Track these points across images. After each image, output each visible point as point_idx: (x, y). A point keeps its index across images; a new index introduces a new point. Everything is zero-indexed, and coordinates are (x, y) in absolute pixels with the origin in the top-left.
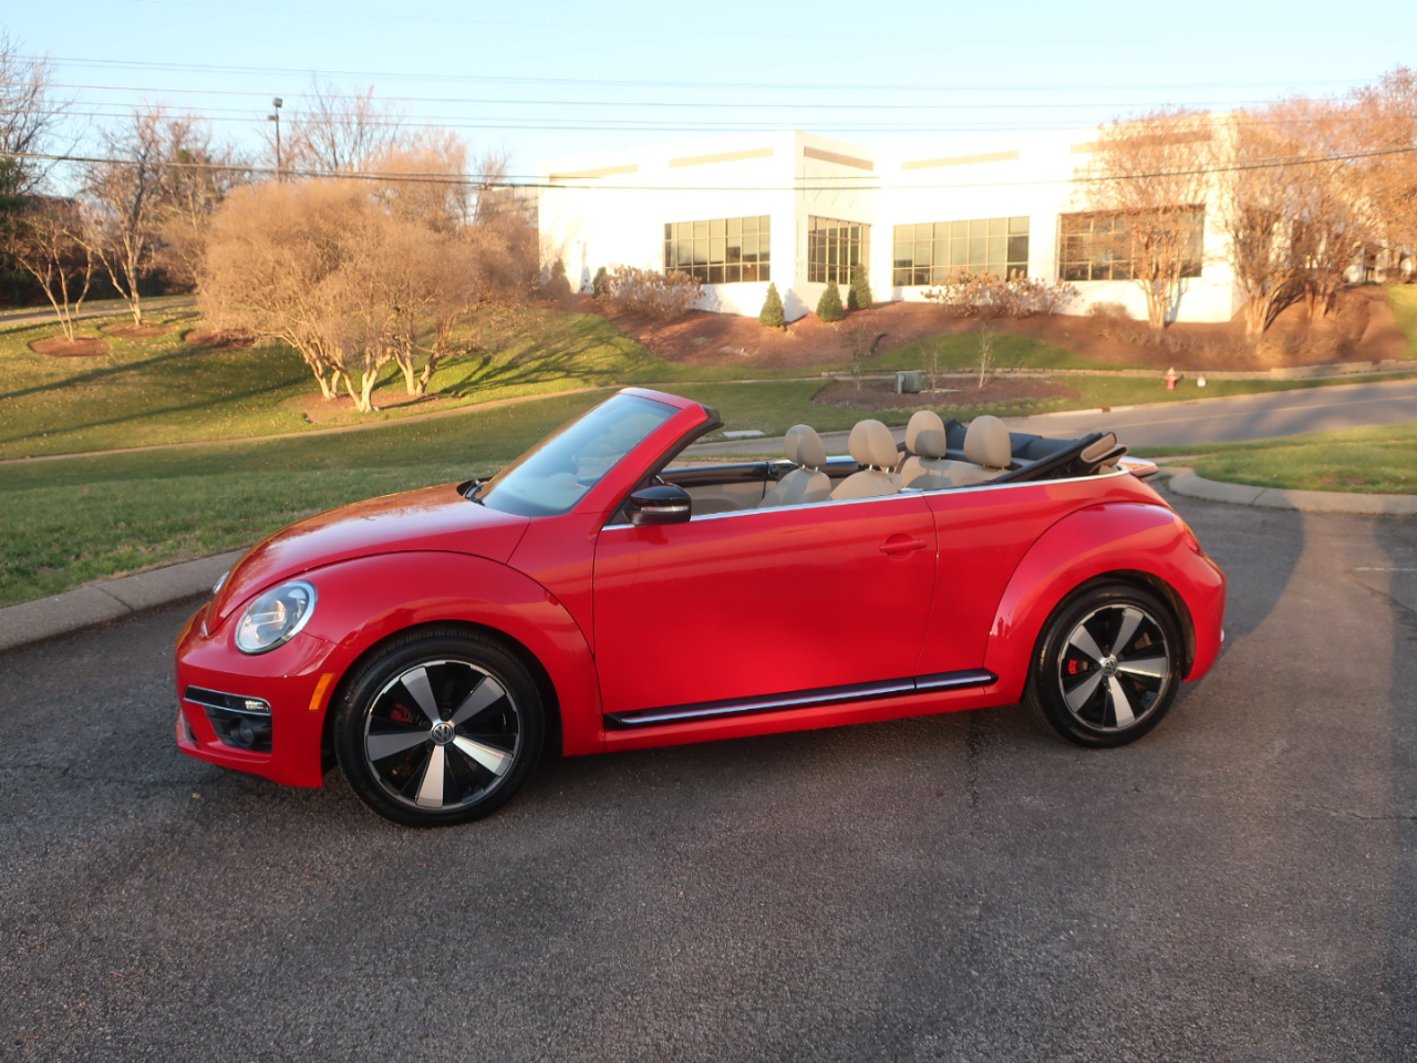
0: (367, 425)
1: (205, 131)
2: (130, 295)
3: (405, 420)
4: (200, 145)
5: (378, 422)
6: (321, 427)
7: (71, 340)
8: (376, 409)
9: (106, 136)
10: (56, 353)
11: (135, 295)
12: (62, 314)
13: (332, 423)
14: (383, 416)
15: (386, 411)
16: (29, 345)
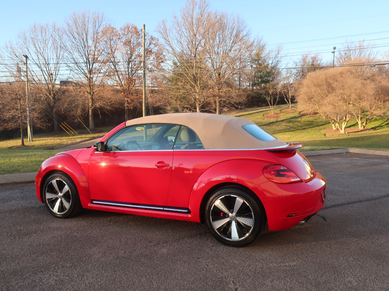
0: (341, 137)
1: (321, 58)
2: (289, 103)
3: (353, 136)
4: (319, 62)
5: (346, 137)
6: (329, 138)
7: (273, 114)
8: (346, 133)
9: (295, 63)
10: (268, 117)
11: (290, 102)
12: (271, 108)
13: (331, 137)
14: (348, 135)
15: (349, 133)
16: (263, 115)
